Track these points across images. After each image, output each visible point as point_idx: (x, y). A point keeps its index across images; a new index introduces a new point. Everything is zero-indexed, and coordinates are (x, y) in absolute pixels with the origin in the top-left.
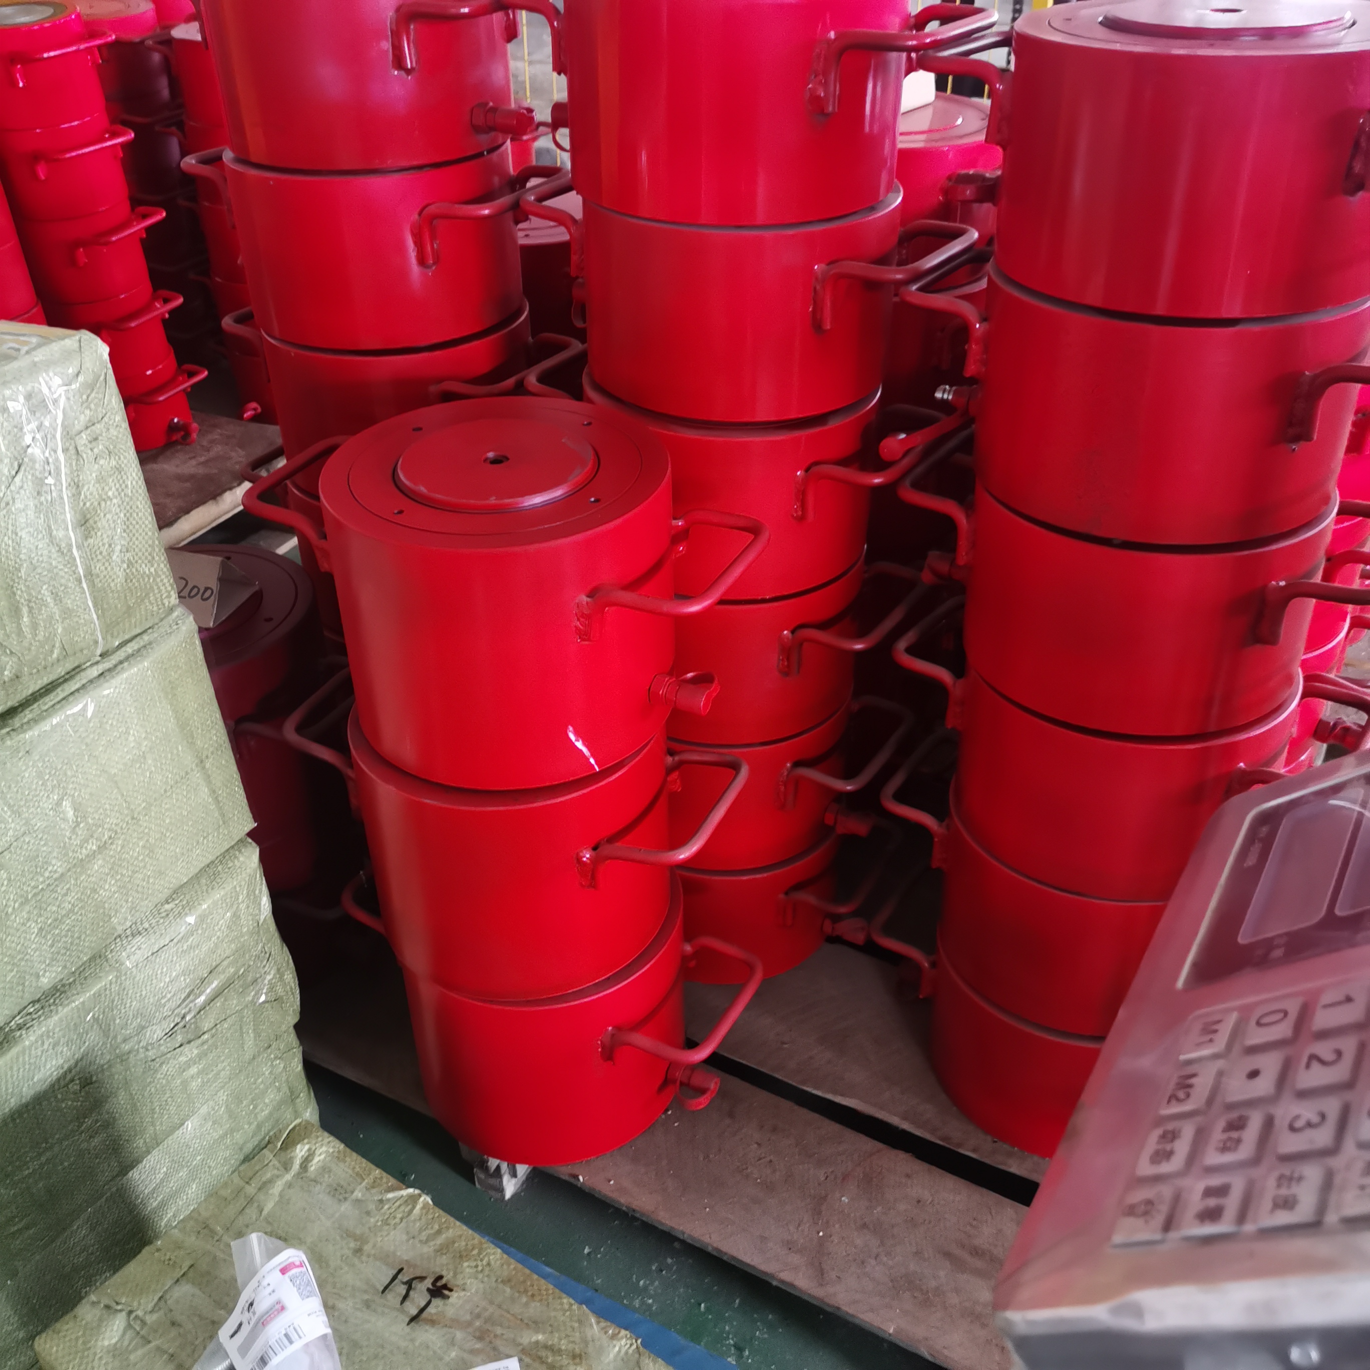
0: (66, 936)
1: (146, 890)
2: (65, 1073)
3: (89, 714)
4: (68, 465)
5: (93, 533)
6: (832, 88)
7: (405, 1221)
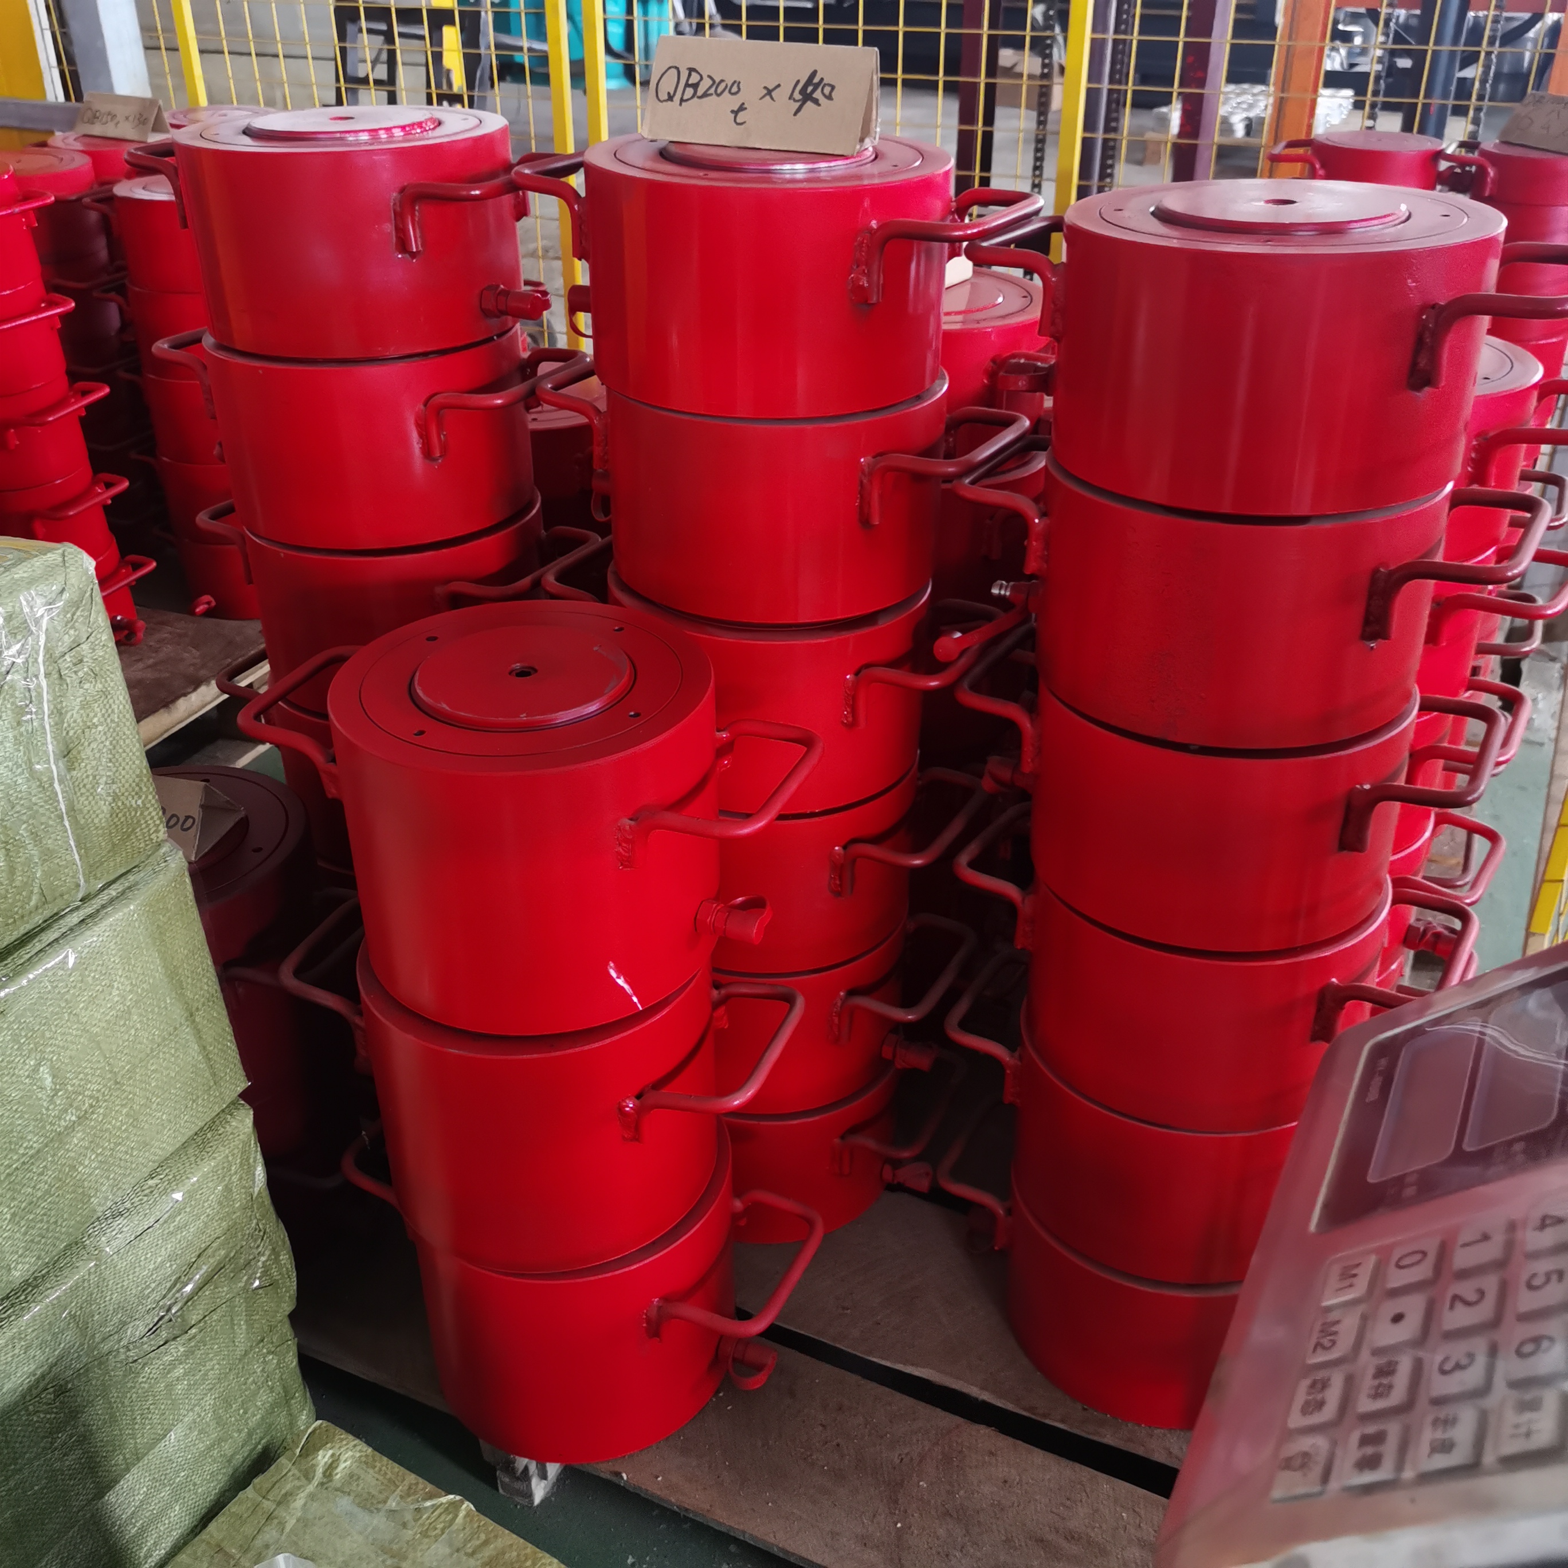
0: (41, 1221)
1: (129, 1164)
2: (38, 1381)
3: (70, 965)
4: (51, 691)
5: (76, 764)
6: (875, 278)
7: (447, 1531)
